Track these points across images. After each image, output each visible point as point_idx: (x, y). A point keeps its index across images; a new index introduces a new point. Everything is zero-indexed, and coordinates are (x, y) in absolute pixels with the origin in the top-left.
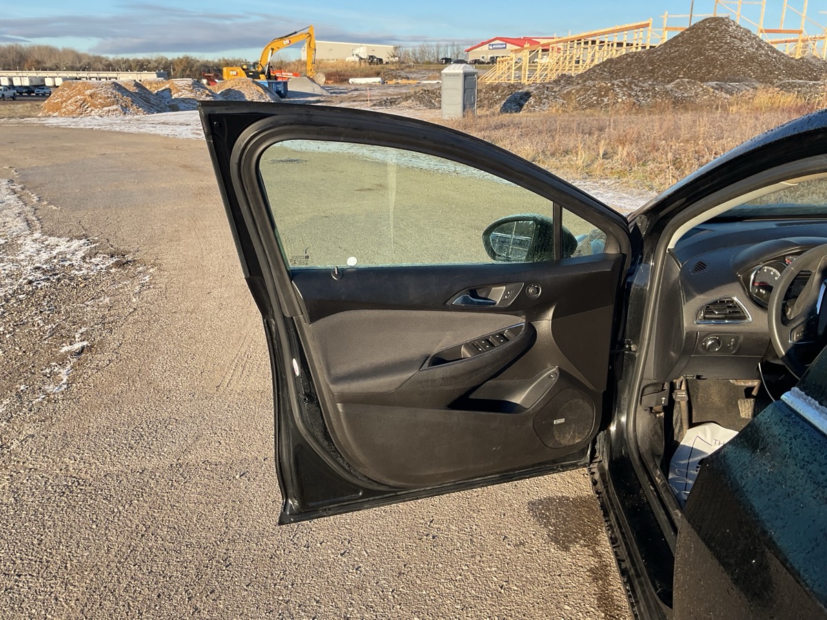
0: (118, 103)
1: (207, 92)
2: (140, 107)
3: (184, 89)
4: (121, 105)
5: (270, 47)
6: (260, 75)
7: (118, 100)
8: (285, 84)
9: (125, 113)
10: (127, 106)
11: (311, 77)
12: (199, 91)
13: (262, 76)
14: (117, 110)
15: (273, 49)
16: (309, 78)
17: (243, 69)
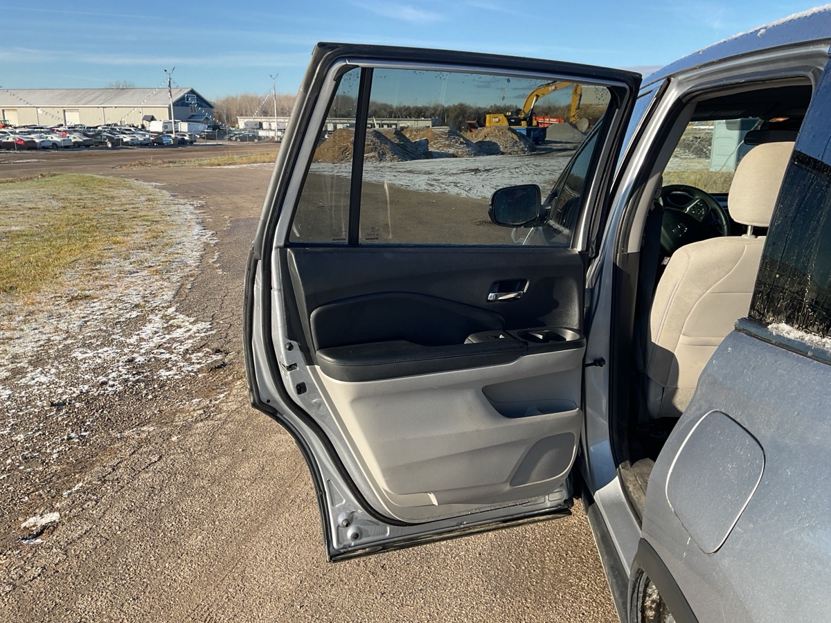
0: (376, 151)
1: (462, 140)
2: (395, 154)
3: (440, 137)
4: (379, 153)
5: (535, 94)
6: (522, 122)
7: (376, 148)
8: (544, 130)
9: (381, 161)
10: (384, 154)
11: (574, 123)
12: (454, 138)
13: (524, 123)
14: (374, 157)
15: (537, 96)
16: (571, 124)
17: (506, 116)
